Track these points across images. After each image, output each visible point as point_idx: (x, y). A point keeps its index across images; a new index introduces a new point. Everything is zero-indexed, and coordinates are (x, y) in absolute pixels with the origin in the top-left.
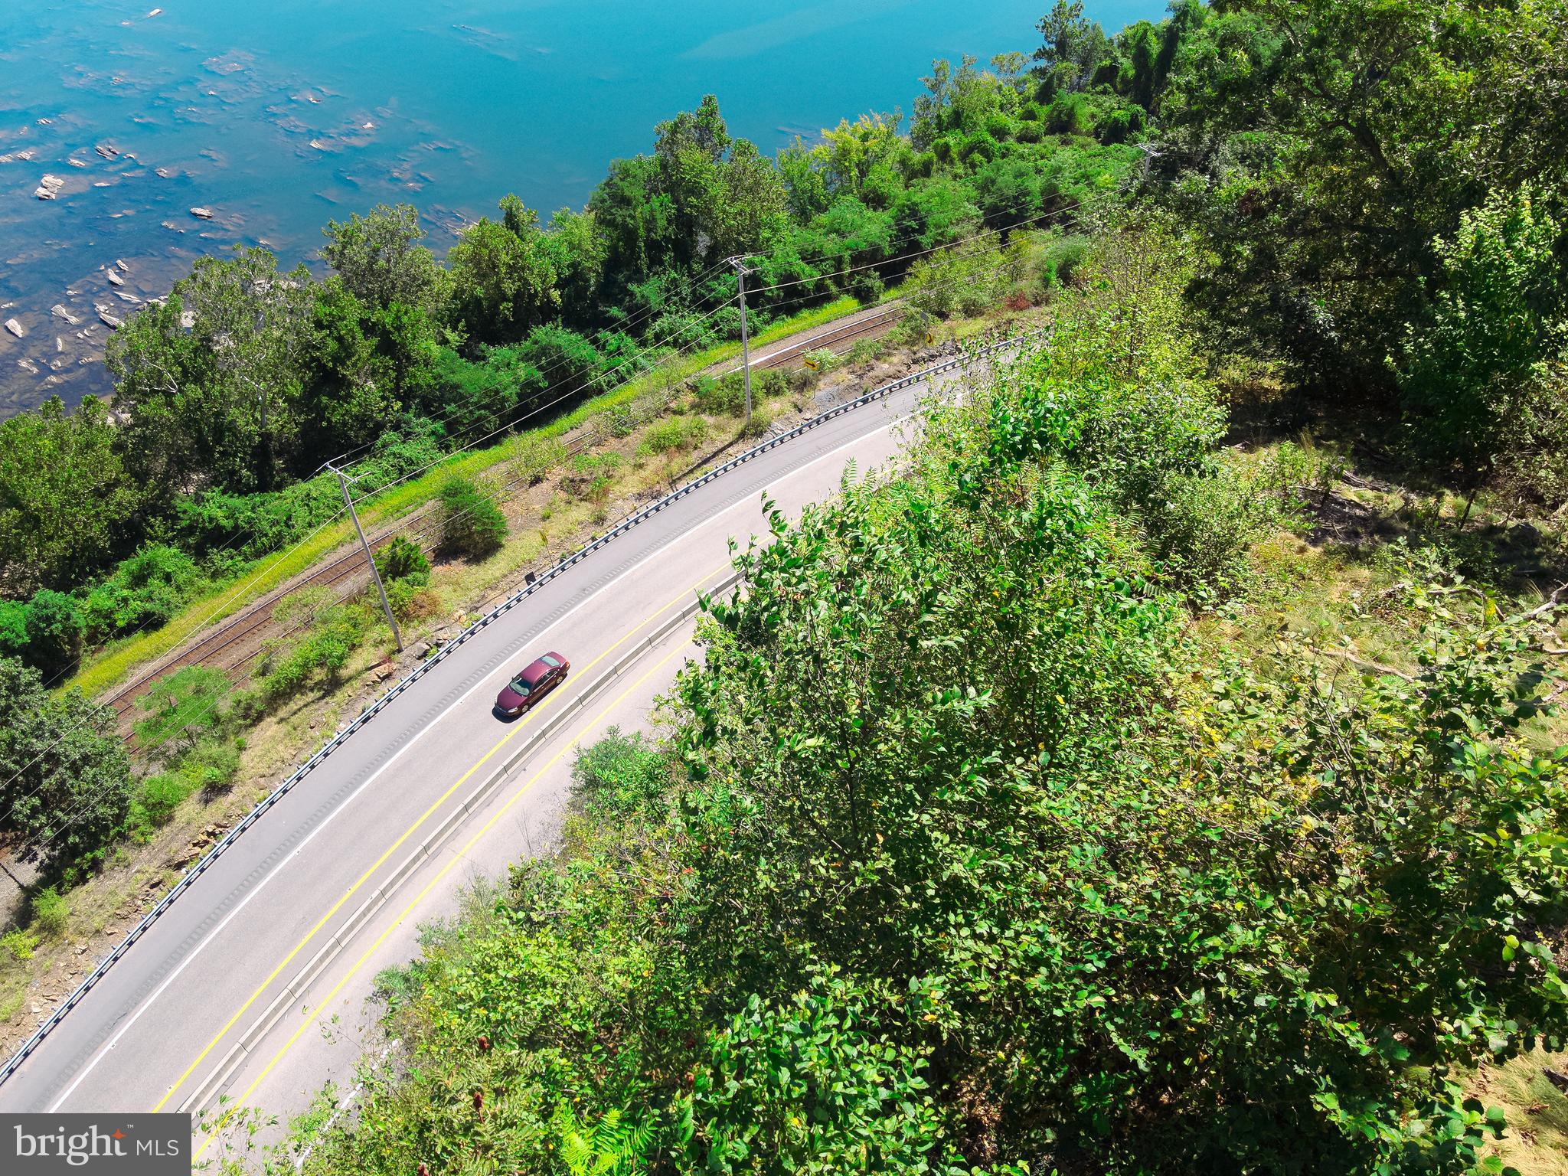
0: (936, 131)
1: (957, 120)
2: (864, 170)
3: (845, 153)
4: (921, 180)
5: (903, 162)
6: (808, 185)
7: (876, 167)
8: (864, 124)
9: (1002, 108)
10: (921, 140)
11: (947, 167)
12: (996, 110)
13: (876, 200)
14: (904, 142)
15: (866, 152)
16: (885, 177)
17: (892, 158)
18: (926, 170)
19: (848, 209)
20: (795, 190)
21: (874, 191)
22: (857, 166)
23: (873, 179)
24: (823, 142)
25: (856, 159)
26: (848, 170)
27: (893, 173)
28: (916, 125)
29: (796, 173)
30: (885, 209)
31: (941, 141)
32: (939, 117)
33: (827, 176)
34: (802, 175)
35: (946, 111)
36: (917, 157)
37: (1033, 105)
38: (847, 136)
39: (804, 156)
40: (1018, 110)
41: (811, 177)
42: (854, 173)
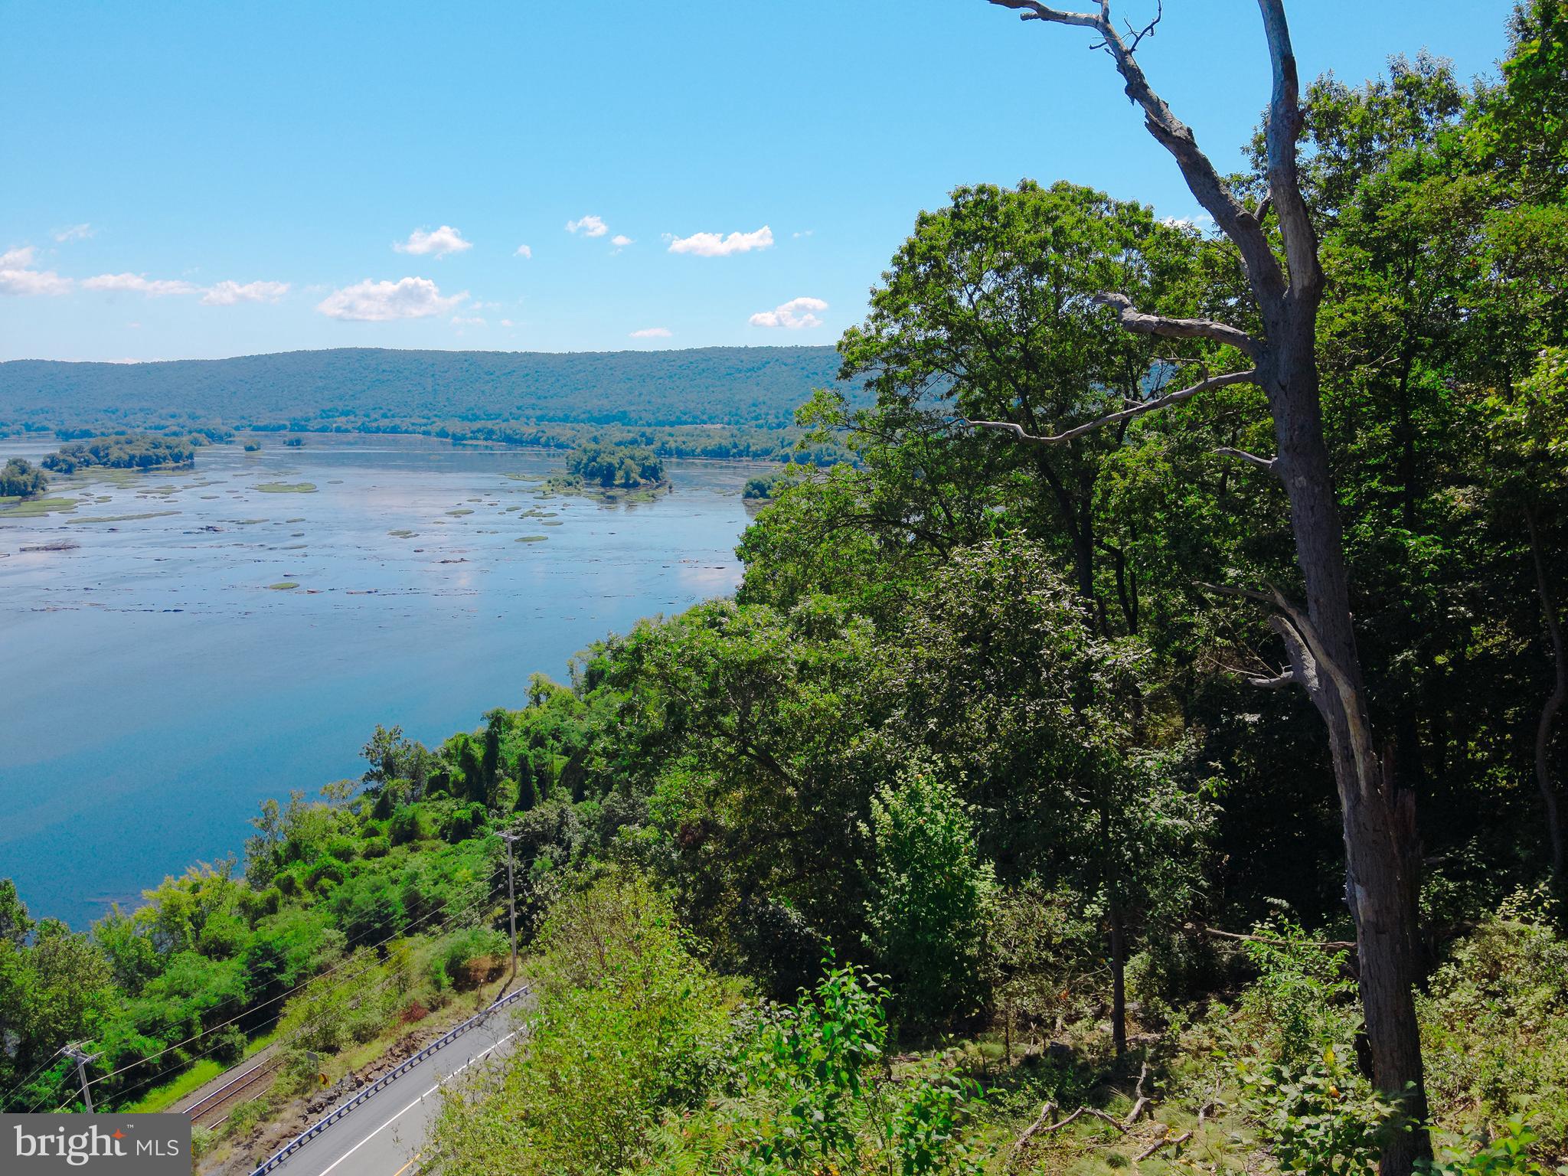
0: (274, 868)
1: (296, 851)
2: (198, 921)
3: (174, 909)
4: (267, 918)
5: (244, 906)
6: (133, 952)
7: (213, 916)
8: (194, 875)
9: (340, 831)
10: (260, 879)
11: (294, 899)
12: (336, 836)
13: (220, 950)
14: (240, 885)
15: (198, 903)
16: (225, 924)
17: (231, 902)
18: (271, 907)
19: (188, 966)
20: (118, 961)
21: (215, 940)
22: (190, 919)
23: (213, 928)
24: (145, 903)
25: (188, 913)
26: (180, 926)
27: (234, 917)
28: (251, 866)
29: (117, 942)
30: (231, 956)
31: (283, 875)
32: (275, 853)
33: (156, 937)
34: (125, 943)
35: (282, 846)
36: (258, 897)
37: (372, 823)
38: (174, 891)
39: (124, 922)
40: (358, 831)
41: (137, 944)
42: (188, 927)
